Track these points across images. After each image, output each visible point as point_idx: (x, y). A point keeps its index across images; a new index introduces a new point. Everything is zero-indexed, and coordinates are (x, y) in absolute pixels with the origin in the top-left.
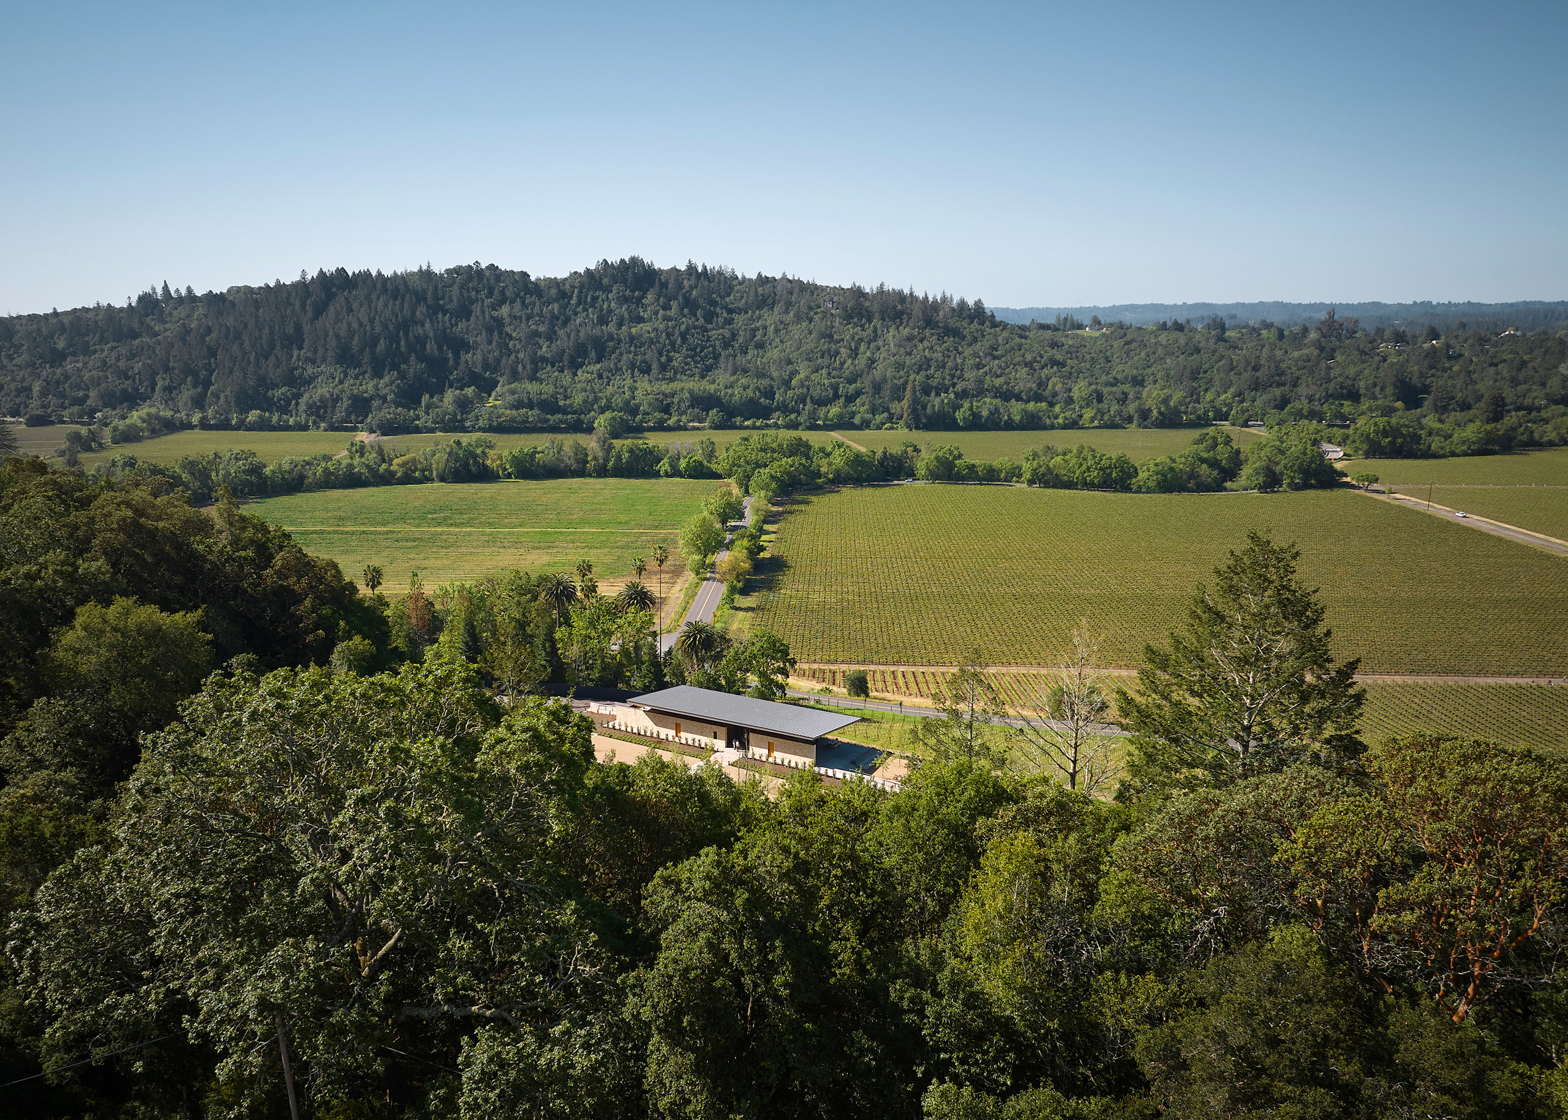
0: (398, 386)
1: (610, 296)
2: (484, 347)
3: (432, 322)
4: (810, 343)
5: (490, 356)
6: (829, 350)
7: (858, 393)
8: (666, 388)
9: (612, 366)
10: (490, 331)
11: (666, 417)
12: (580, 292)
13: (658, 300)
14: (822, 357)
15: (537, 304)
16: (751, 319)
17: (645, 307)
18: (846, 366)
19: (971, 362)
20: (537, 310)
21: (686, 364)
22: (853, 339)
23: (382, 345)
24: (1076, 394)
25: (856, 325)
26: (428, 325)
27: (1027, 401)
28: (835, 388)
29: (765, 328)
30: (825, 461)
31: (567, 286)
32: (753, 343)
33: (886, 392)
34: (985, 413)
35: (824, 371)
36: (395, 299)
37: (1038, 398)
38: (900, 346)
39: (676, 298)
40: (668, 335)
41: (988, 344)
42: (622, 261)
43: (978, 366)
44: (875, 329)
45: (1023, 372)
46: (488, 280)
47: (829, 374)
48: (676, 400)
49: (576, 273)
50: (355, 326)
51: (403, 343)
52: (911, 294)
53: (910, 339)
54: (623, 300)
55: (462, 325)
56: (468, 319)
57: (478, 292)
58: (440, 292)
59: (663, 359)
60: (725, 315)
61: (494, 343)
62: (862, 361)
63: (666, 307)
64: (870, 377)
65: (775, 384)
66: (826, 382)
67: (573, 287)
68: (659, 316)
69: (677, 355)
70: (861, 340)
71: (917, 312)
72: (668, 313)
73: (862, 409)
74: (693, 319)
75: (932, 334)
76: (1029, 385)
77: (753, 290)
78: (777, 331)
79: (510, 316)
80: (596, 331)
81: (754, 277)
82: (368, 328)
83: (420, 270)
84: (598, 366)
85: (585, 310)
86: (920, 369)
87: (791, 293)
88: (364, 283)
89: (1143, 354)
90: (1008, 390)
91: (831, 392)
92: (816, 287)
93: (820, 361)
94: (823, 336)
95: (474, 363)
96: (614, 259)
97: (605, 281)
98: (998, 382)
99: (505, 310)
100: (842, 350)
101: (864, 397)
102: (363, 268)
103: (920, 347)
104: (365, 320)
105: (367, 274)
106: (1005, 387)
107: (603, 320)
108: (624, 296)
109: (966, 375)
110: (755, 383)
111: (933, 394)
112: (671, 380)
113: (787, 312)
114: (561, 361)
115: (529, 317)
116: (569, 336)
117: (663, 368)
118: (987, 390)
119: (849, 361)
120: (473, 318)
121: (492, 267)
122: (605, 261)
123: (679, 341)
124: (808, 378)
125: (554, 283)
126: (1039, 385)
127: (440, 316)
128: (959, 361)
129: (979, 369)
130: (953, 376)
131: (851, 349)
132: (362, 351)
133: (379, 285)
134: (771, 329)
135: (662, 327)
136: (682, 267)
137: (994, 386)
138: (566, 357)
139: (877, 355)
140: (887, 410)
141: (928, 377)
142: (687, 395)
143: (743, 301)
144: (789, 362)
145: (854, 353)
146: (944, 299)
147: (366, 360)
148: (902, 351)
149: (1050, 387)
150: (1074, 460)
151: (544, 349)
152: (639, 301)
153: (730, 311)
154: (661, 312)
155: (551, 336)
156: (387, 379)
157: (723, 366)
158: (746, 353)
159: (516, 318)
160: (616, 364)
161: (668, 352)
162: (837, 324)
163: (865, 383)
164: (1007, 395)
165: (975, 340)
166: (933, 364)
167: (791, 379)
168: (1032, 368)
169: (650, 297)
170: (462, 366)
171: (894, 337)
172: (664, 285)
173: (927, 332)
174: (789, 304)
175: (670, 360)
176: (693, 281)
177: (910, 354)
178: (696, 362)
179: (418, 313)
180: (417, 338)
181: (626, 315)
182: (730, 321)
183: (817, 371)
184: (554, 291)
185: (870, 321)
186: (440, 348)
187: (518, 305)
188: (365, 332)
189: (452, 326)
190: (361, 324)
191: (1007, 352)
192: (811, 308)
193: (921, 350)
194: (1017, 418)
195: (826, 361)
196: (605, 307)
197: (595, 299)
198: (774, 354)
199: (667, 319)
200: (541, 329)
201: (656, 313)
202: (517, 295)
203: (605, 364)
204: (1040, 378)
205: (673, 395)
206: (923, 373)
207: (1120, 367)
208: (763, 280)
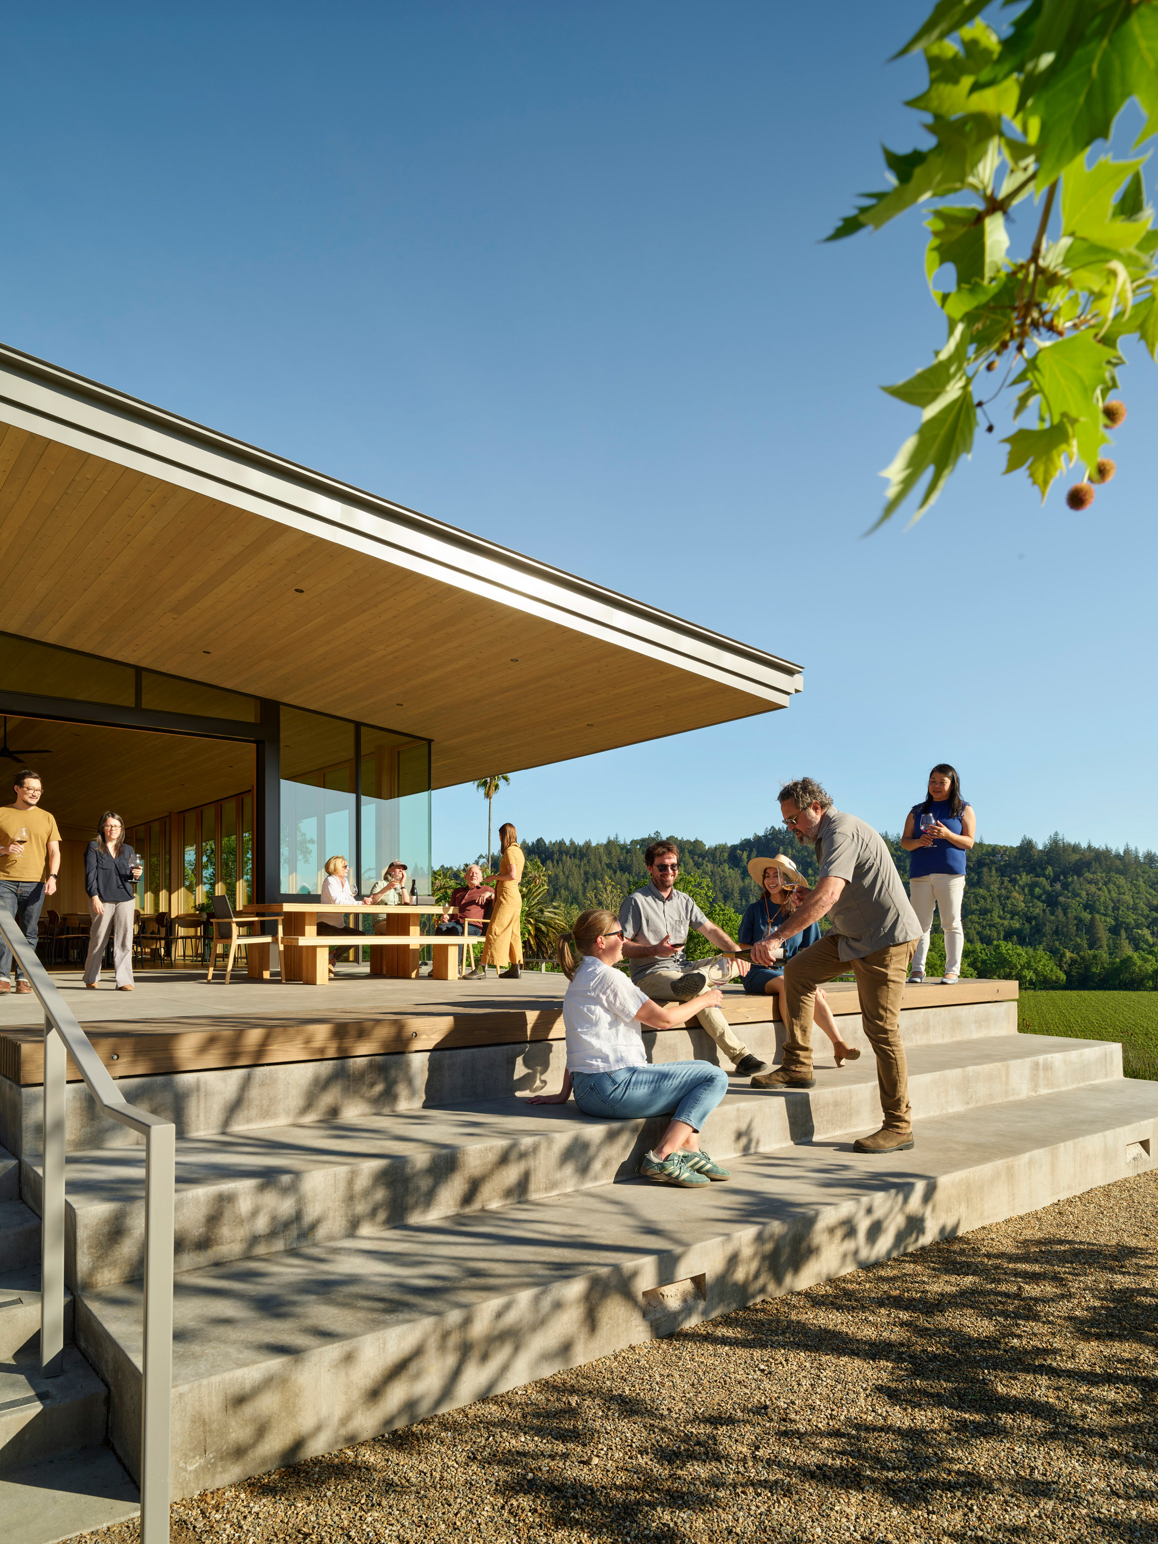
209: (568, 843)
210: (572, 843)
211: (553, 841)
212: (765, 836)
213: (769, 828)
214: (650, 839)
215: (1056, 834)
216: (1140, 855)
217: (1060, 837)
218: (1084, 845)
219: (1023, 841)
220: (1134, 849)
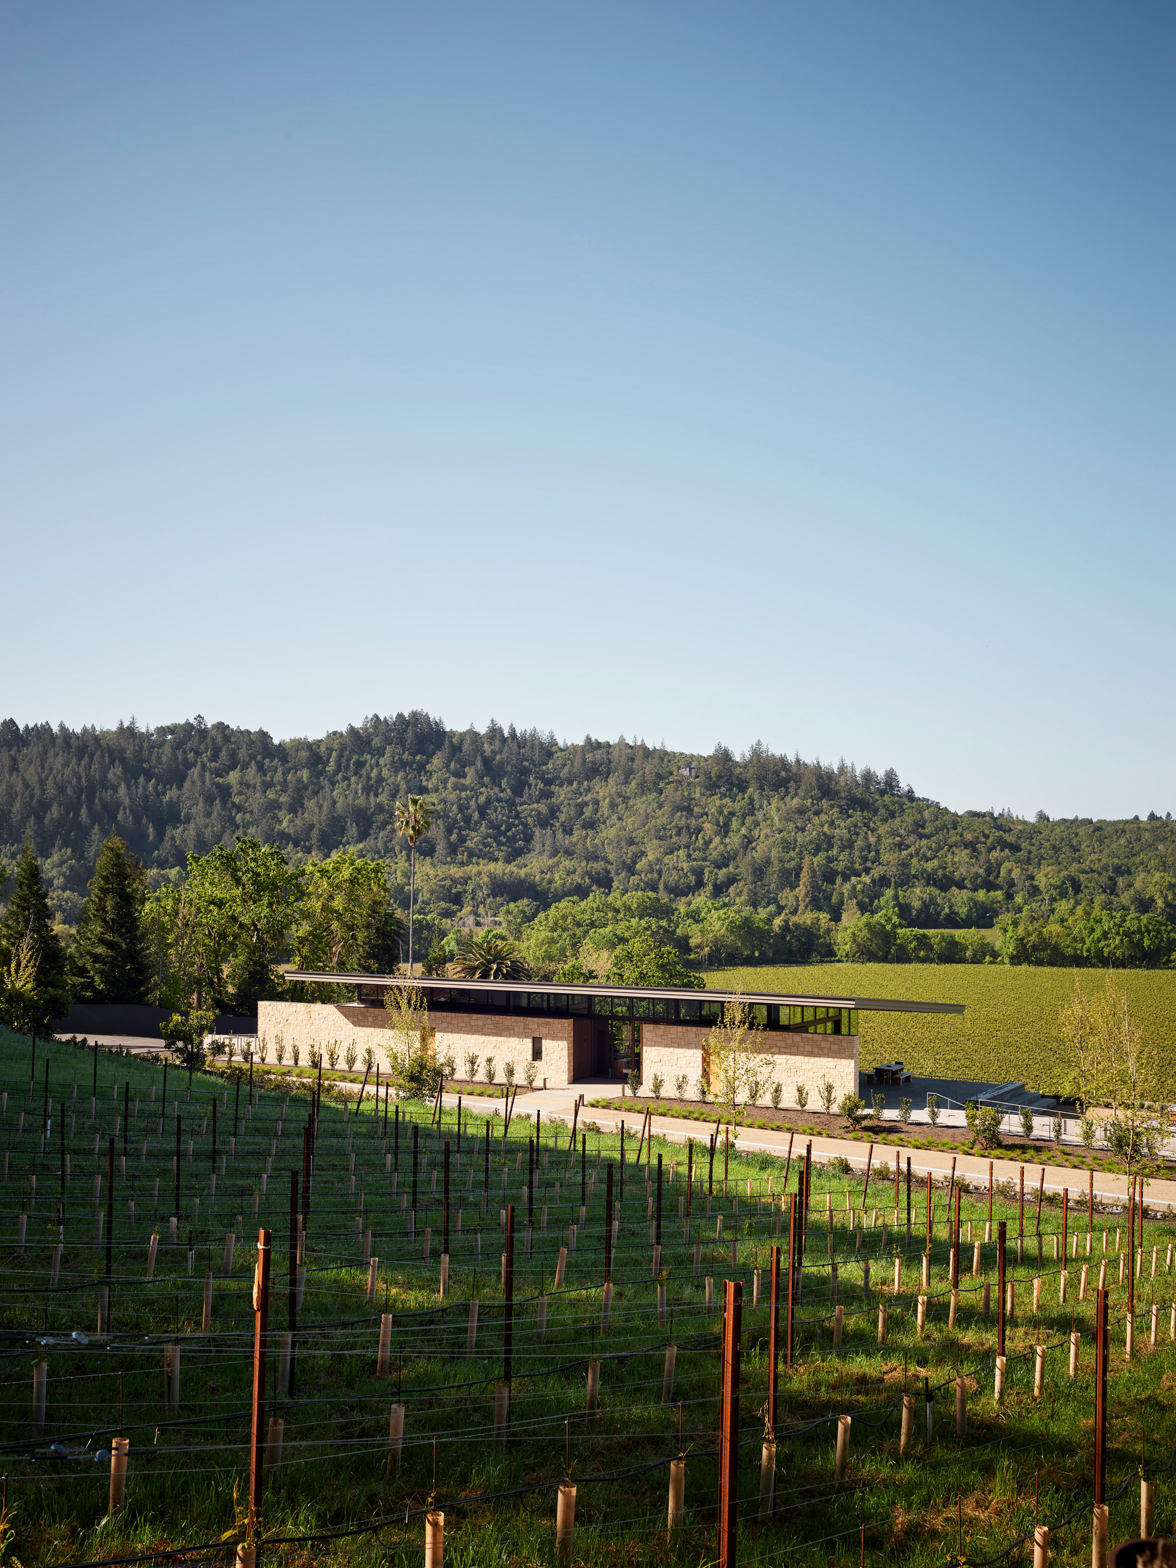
0: (71, 868)
1: (382, 761)
2: (201, 820)
3: (128, 787)
4: (661, 818)
5: (208, 831)
6: (688, 827)
7: (731, 880)
8: (456, 872)
9: (380, 845)
10: (209, 800)
11: (455, 908)
12: (340, 756)
13: (447, 766)
14: (678, 834)
15: (280, 770)
16: (578, 792)
17: (430, 775)
18: (712, 846)
19: (887, 841)
20: (278, 777)
21: (485, 845)
22: (721, 812)
23: (55, 811)
24: (1041, 881)
25: (724, 796)
26: (122, 790)
27: (975, 890)
28: (698, 873)
29: (597, 802)
30: (696, 928)
31: (323, 748)
32: (580, 822)
33: (773, 878)
34: (917, 904)
35: (682, 853)
36: (80, 759)
37: (990, 886)
38: (788, 819)
39: (472, 764)
40: (461, 809)
41: (910, 820)
42: (400, 716)
43: (901, 846)
44: (751, 800)
45: (963, 855)
46: (213, 739)
47: (689, 856)
48: (470, 888)
49: (335, 733)
50: (19, 788)
51: (84, 812)
52: (798, 761)
53: (801, 811)
54: (399, 765)
55: (171, 794)
56: (180, 787)
57: (198, 753)
58: (146, 753)
59: (454, 837)
60: (541, 785)
61: (214, 815)
62: (734, 841)
63: (460, 774)
64: (748, 858)
65: (612, 868)
66: (685, 865)
67: (330, 750)
68: (449, 785)
69: (473, 834)
70: (732, 814)
71: (809, 780)
72: (462, 781)
73: (738, 900)
74: (496, 789)
75: (832, 806)
76: (973, 870)
77: (579, 755)
78: (613, 806)
79: (241, 783)
80: (361, 801)
81: (581, 742)
82: (37, 791)
83: (121, 728)
84: (360, 846)
85: (346, 778)
86: (818, 849)
87: (632, 760)
88: (39, 738)
89: (1123, 841)
90: (945, 876)
91: (692, 879)
92: (666, 753)
93: (674, 839)
94: (678, 808)
95: (183, 841)
96: (388, 713)
97: (376, 742)
98: (930, 866)
99: (233, 777)
100: (707, 826)
101: (741, 884)
102: (40, 721)
103: (816, 820)
104: (33, 781)
105: (46, 729)
106: (940, 872)
107: (370, 789)
108: (401, 760)
109: (884, 858)
110: (582, 866)
111: (839, 880)
112: (463, 864)
113: (626, 782)
114: (308, 839)
115: (267, 786)
116: (320, 807)
117: (453, 849)
118: (915, 877)
119: (717, 840)
120: (187, 784)
121: (221, 727)
122: (376, 716)
123: (476, 816)
124: (659, 860)
125: (301, 745)
126: (988, 871)
127: (142, 779)
128: (872, 839)
129: (900, 850)
130: (865, 859)
131: (718, 825)
132: (24, 821)
133: (59, 742)
134: (605, 805)
135: (452, 797)
136: (482, 729)
137: (925, 871)
138: (315, 834)
139: (756, 832)
140: (775, 901)
141: (830, 860)
142: (486, 879)
143: (566, 770)
144: (631, 842)
145: (724, 830)
146: (842, 769)
147: (29, 832)
148: (791, 826)
149: (1002, 874)
150: (1081, 924)
151: (285, 824)
152: (421, 767)
153: (548, 782)
154: (452, 779)
155: (296, 807)
156: (56, 858)
157: (538, 848)
158: (571, 834)
159: (248, 786)
160: (385, 844)
161: (460, 829)
162: (697, 795)
163: (743, 866)
164: (945, 883)
165: (892, 815)
166: (837, 843)
167: (635, 863)
168: (974, 850)
169: (437, 761)
170: (167, 844)
171: (778, 809)
172: (456, 749)
173: (825, 803)
174: (629, 773)
175: (462, 839)
176: (497, 745)
177: (803, 830)
178: (500, 844)
179: (110, 775)
180: (105, 806)
181: (403, 786)
182: (548, 795)
183: (671, 852)
184: (304, 754)
185: (743, 790)
186: (137, 820)
187: (252, 770)
188: (32, 796)
189: (158, 794)
190: (27, 786)
191: (938, 830)
192: (660, 777)
193: (817, 826)
194: (963, 911)
195: (684, 839)
196: (374, 774)
197: (360, 765)
198: (609, 833)
199: (457, 788)
200: (284, 799)
201: (445, 782)
202: (252, 757)
203: (369, 842)
204: (989, 861)
205: (466, 880)
206: (822, 855)
207: (1093, 857)
208: (592, 746)
209: (55, 729)
210: (63, 728)
211: (31, 726)
212: (365, 728)
213: (370, 717)
214: (188, 726)
215: (759, 743)
216: (857, 774)
217: (764, 748)
218: (791, 758)
219: (716, 751)
220: (850, 765)
